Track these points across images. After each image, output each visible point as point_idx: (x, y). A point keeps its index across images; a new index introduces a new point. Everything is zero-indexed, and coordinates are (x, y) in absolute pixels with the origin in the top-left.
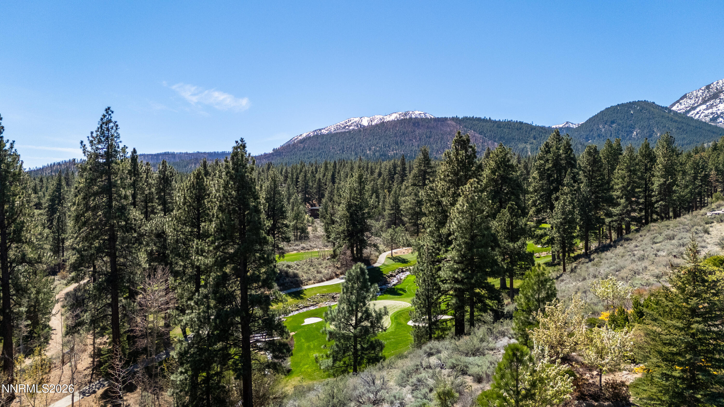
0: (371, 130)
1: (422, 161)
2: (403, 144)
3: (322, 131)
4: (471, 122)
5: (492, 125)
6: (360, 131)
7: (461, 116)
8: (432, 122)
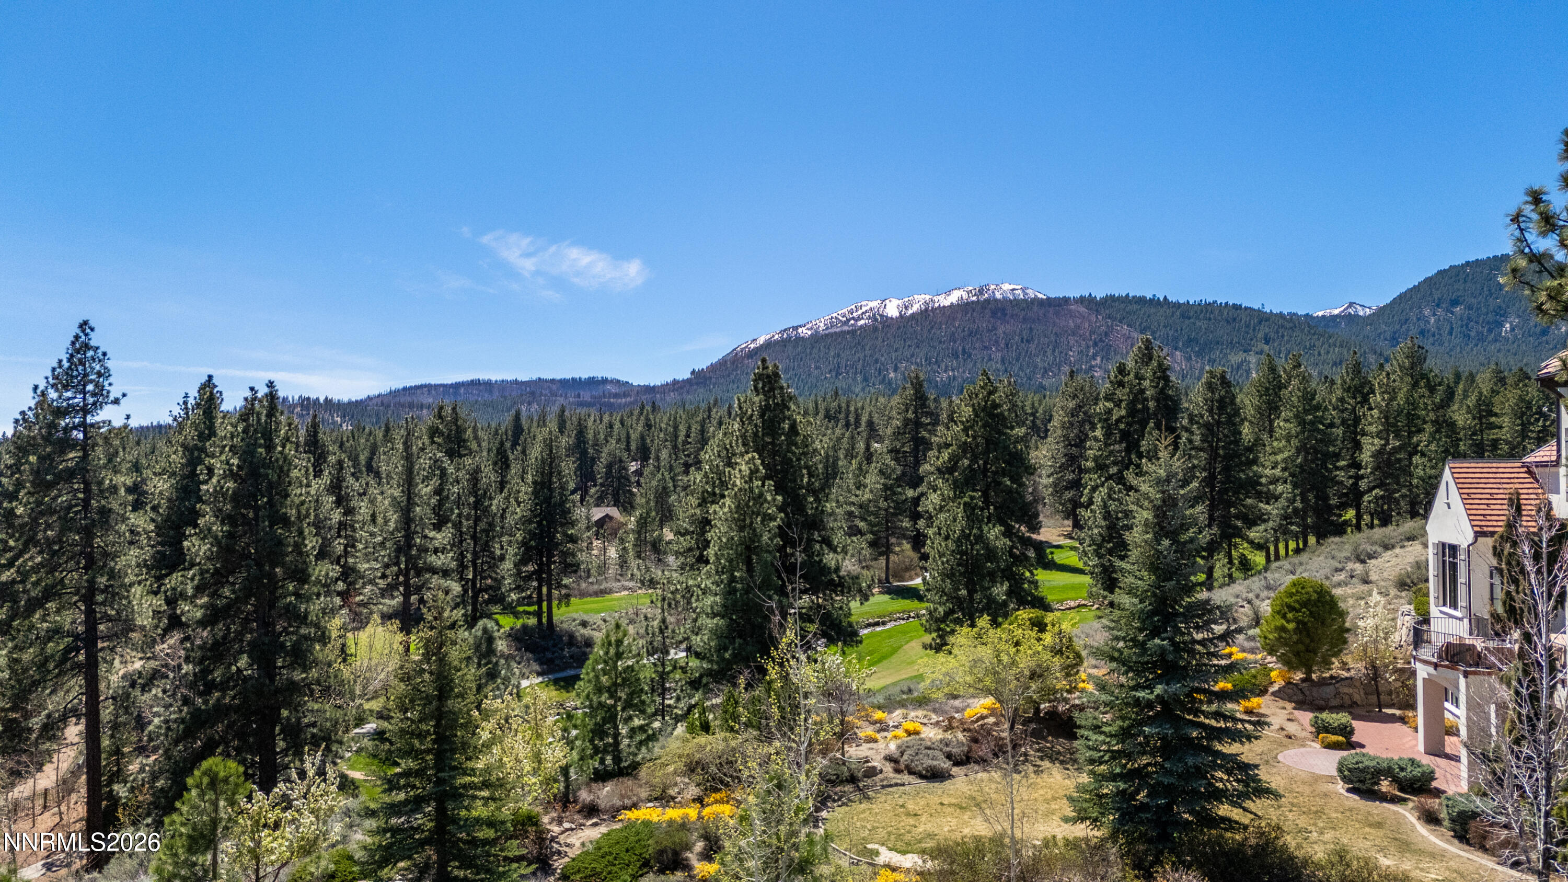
0: (899, 328)
1: (911, 400)
2: (970, 356)
3: (800, 330)
4: (1122, 306)
5: (1169, 312)
6: (875, 329)
7: (1099, 294)
8: (1035, 308)
